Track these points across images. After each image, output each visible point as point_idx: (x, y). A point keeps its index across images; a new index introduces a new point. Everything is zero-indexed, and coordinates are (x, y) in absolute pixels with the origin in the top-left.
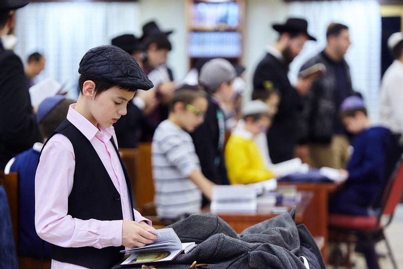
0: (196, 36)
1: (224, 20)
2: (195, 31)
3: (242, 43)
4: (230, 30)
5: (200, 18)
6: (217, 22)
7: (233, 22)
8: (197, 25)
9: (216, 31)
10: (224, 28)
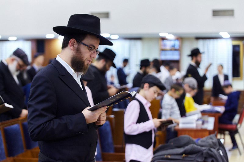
0: (163, 52)
1: (174, 46)
2: (163, 50)
3: (180, 55)
4: (176, 50)
5: (165, 45)
6: (171, 47)
7: (177, 47)
8: (163, 48)
9: (171, 50)
10: (174, 49)
